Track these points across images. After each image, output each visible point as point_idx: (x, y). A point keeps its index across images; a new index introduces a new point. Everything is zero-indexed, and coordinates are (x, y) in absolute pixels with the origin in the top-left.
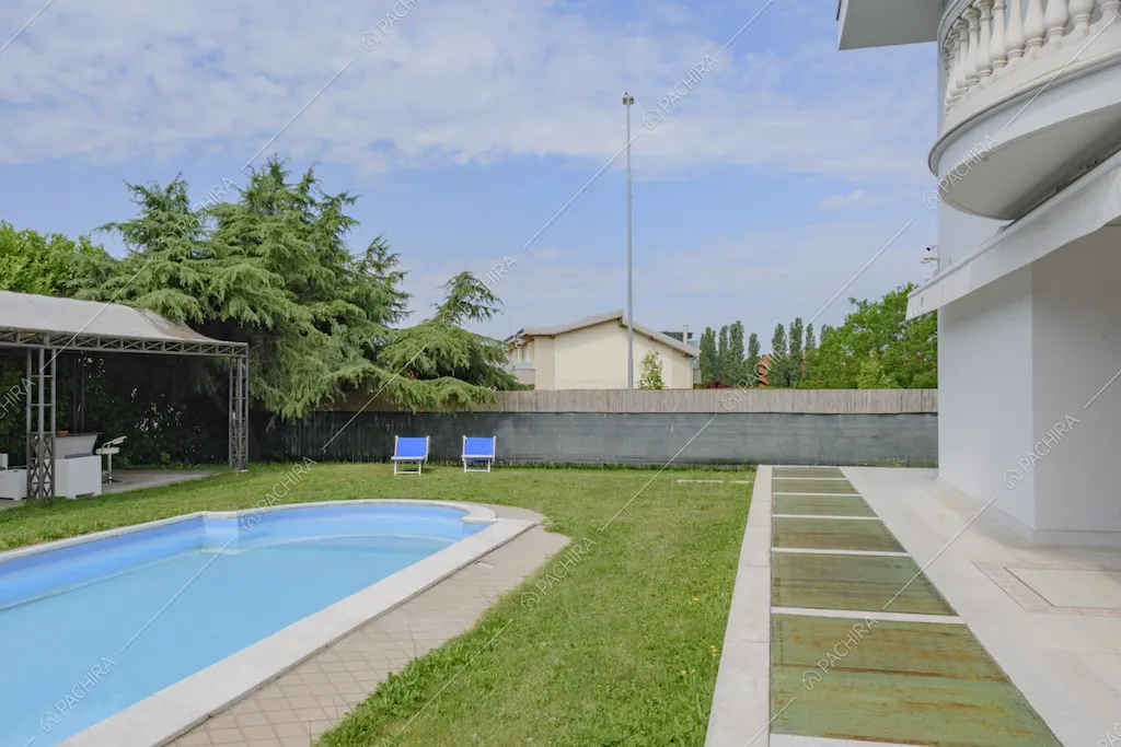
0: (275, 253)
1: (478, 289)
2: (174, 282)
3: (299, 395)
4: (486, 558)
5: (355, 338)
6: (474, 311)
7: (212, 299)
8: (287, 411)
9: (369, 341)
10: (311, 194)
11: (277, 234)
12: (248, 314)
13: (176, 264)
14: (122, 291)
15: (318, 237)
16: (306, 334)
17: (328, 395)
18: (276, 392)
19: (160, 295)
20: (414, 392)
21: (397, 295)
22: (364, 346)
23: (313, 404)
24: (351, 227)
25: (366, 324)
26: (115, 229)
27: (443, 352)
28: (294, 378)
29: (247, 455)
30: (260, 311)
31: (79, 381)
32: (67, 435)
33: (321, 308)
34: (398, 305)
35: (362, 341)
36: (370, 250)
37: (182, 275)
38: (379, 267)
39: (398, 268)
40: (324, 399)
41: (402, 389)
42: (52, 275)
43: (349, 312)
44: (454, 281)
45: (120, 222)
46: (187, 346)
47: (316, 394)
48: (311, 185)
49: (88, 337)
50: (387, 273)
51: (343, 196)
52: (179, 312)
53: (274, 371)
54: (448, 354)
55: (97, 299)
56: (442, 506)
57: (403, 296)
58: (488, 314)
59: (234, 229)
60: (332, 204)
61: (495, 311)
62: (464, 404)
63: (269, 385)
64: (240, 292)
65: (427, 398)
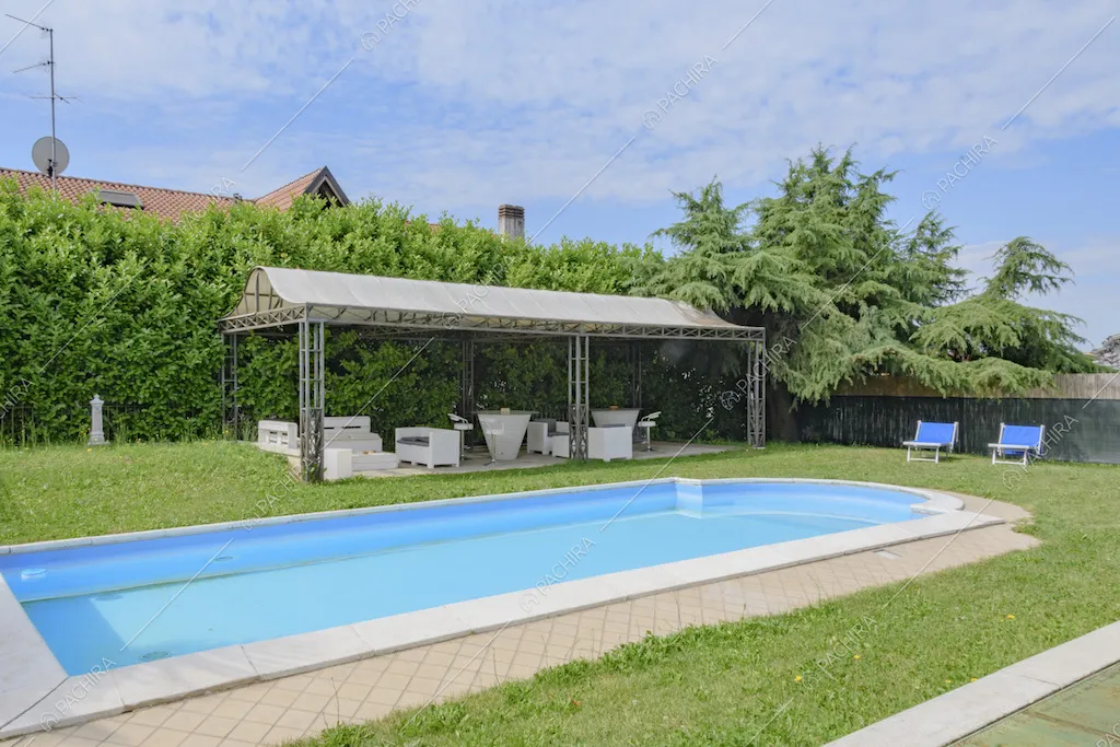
0: (803, 240)
1: (1039, 256)
2: (703, 276)
3: (819, 378)
4: (892, 548)
5: (886, 319)
6: (1037, 283)
7: (736, 288)
8: (806, 393)
9: (902, 322)
10: (848, 177)
11: (805, 220)
12: (768, 300)
13: (705, 259)
14: (663, 287)
15: (852, 220)
16: (827, 317)
17: (847, 378)
18: (796, 374)
19: (688, 288)
20: (944, 374)
21: (950, 272)
22: (898, 327)
23: (830, 386)
24: (887, 205)
25: (901, 304)
26: (663, 234)
27: (987, 331)
28: (815, 360)
29: (764, 433)
30: (780, 296)
31: (637, 366)
32: (617, 409)
33: (843, 290)
34: (954, 283)
35: (894, 322)
36: (921, 227)
37: (708, 268)
38: (931, 245)
39: (953, 243)
40: (842, 381)
41: (930, 372)
42: (614, 278)
43: (881, 293)
44: (1005, 249)
45: (666, 228)
46: (720, 332)
47: (835, 378)
48: (849, 168)
49: (654, 327)
50: (939, 249)
51: (879, 173)
52: (704, 302)
53: (797, 355)
54: (993, 331)
55: (644, 295)
56: (910, 493)
57: (959, 273)
58: (1055, 285)
59: (772, 222)
60: (868, 185)
61: (1063, 280)
62: (1008, 387)
63: (790, 368)
64: (762, 279)
65: (962, 381)
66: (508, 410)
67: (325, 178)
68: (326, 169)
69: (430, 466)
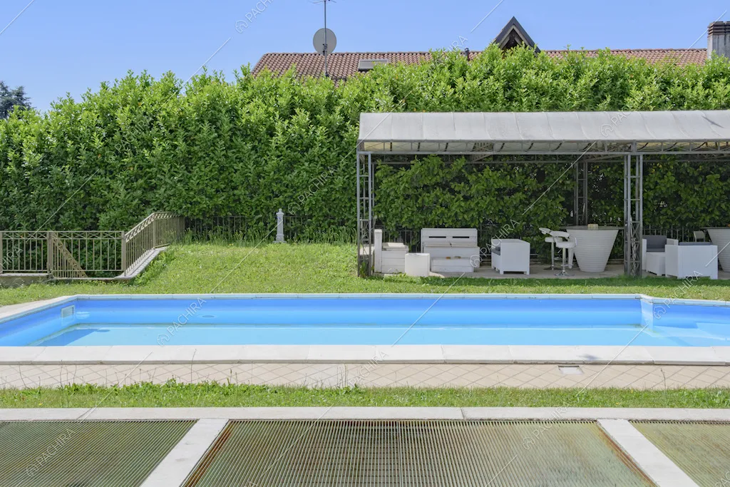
66: (595, 226)
67: (513, 27)
68: (514, 19)
69: (502, 273)
